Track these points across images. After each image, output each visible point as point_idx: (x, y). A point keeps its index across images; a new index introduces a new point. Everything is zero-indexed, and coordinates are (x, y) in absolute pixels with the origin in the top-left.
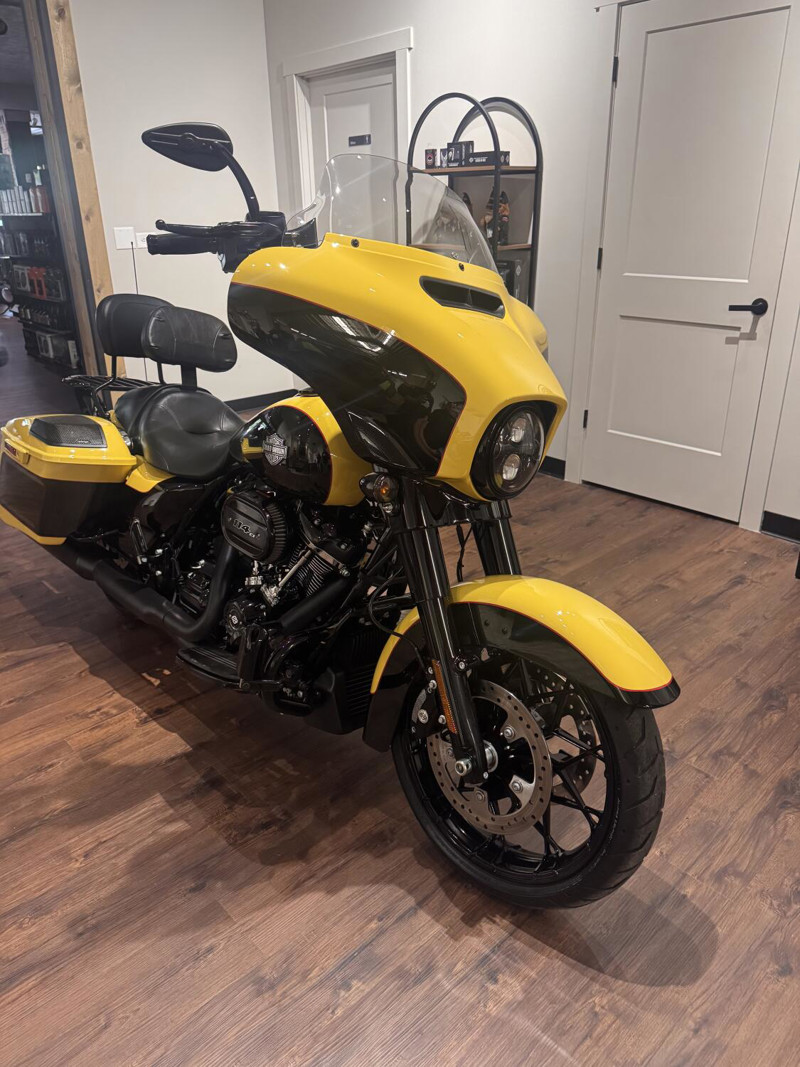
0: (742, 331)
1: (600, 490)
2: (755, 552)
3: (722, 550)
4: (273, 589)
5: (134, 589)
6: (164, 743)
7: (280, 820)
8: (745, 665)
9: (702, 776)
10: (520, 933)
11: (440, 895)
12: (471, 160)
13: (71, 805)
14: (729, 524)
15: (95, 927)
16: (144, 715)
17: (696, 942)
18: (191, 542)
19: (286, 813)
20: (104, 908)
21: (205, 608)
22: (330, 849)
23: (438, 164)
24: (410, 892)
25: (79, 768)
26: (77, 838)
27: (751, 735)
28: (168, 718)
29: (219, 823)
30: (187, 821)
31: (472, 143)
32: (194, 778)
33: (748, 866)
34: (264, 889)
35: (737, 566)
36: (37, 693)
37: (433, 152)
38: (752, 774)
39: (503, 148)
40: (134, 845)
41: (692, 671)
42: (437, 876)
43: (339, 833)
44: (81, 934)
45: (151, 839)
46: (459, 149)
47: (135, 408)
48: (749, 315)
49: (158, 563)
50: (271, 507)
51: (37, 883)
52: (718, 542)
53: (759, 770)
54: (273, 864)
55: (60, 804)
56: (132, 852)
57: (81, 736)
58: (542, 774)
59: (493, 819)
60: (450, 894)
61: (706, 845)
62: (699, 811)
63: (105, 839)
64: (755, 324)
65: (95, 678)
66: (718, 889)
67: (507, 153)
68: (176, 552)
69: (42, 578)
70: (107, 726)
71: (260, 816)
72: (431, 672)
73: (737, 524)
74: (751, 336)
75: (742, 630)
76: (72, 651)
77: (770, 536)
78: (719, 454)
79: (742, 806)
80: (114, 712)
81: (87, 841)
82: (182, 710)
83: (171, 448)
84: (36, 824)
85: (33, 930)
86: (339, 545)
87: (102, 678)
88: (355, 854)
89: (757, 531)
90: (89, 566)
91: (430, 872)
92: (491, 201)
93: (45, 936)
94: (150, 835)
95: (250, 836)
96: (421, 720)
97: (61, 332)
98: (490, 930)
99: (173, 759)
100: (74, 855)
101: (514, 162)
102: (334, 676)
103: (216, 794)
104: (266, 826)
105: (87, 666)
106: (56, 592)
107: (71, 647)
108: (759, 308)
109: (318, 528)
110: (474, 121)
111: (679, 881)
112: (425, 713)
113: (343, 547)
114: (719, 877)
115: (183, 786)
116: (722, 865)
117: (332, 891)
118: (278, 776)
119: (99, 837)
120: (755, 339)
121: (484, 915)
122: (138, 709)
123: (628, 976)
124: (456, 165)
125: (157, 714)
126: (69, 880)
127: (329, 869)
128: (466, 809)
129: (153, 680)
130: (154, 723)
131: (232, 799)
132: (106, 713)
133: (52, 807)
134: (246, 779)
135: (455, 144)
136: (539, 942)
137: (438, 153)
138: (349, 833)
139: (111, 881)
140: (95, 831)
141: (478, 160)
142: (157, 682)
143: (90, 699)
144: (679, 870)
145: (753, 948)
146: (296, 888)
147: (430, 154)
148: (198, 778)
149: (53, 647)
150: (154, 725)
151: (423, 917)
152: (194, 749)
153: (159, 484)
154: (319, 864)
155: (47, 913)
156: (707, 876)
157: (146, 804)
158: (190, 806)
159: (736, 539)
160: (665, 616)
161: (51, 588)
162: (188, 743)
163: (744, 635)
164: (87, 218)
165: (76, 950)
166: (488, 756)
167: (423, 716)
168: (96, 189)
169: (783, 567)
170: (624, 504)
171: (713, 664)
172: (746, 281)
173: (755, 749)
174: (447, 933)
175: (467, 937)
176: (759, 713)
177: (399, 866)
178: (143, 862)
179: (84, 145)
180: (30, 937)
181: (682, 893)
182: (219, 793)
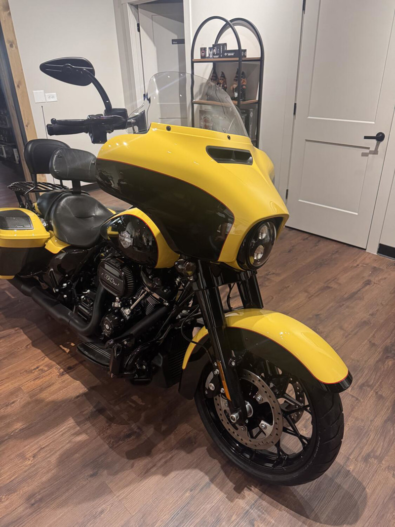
0: (370, 149)
1: (294, 231)
2: (375, 266)
3: (358, 265)
4: (127, 310)
5: (53, 305)
6: (73, 387)
7: (136, 432)
8: (373, 333)
9: (354, 399)
10: (265, 496)
11: (222, 474)
12: (226, 54)
13: (24, 426)
14: (361, 250)
15: (41, 500)
16: (62, 370)
17: (356, 498)
18: (82, 278)
19: (139, 428)
20: (44, 488)
21: (91, 316)
22: (163, 448)
23: (207, 55)
24: (207, 473)
25: (29, 403)
26: (29, 446)
27: (379, 374)
28: (74, 372)
29: (104, 435)
30: (87, 434)
31: (225, 44)
32: (89, 408)
33: (381, 452)
34: (129, 474)
35: (366, 274)
36: (4, 359)
37: (205, 49)
38: (380, 397)
39: (243, 48)
40: (60, 449)
41: (346, 337)
42: (220, 463)
43: (167, 439)
44: (33, 505)
45: (68, 445)
46: (219, 47)
47: (48, 204)
48: (375, 141)
49: (65, 291)
50: (125, 269)
51: (8, 474)
52: (356, 260)
53: (384, 395)
54: (133, 458)
55: (19, 426)
56: (58, 453)
57: (28, 384)
58: (277, 421)
59: (250, 441)
60: (227, 474)
61: (358, 441)
62: (354, 420)
63: (44, 446)
64: (377, 145)
65: (35, 349)
66: (366, 466)
67: (245, 51)
68: (74, 284)
69: (5, 289)
70: (42, 378)
71: (125, 430)
72: (216, 365)
73: (365, 249)
74: (375, 152)
75: (370, 312)
76: (23, 333)
77: (382, 257)
78: (357, 214)
79: (376, 416)
80: (46, 369)
81: (34, 448)
82: (81, 367)
83: (68, 229)
84: (6, 438)
85: (7, 502)
86: (163, 290)
87: (39, 348)
88: (176, 451)
89: (376, 254)
90: (29, 290)
91: (216, 461)
92: (236, 77)
93: (14, 506)
94: (68, 443)
95: (121, 442)
96: (211, 388)
97: (9, 144)
98: (249, 495)
99: (78, 397)
100: (28, 456)
101: (249, 55)
102: (162, 357)
103: (102, 417)
104: (129, 436)
105: (31, 341)
106: (13, 297)
107: (21, 330)
108: (380, 137)
109: (151, 280)
110: (226, 31)
111: (346, 462)
112: (213, 385)
113: (165, 291)
114: (366, 459)
115: (84, 413)
116: (368, 452)
117: (165, 474)
118: (134, 405)
119: (40, 445)
120: (377, 154)
121: (245, 486)
122: (59, 367)
123: (322, 520)
124: (217, 57)
125: (69, 370)
126: (26, 471)
127: (163, 460)
128: (236, 434)
129: (65, 349)
130: (68, 375)
131: (110, 420)
132: (42, 370)
133: (15, 427)
134: (117, 408)
135: (216, 45)
136: (275, 502)
137: (207, 49)
138: (172, 439)
139: (48, 472)
140: (38, 442)
141: (229, 54)
142: (67, 351)
143: (33, 361)
144: (345, 455)
145: (385, 501)
146: (146, 473)
147: (203, 50)
148: (91, 408)
149: (12, 331)
150: (67, 376)
151: (214, 488)
152: (89, 390)
153: (63, 249)
154: (158, 458)
155: (14, 492)
156: (360, 458)
157: (65, 424)
158: (88, 424)
159: (365, 258)
160: (331, 305)
161: (10, 295)
162: (86, 387)
163: (372, 315)
164: (18, 86)
165: (31, 514)
166: (248, 409)
167: (212, 387)
168: (22, 70)
169: (390, 274)
170: (307, 238)
171: (357, 332)
172: (374, 123)
173: (381, 382)
174: (226, 498)
175: (237, 500)
176: (382, 360)
177: (200, 458)
178: (64, 459)
179: (14, 46)
180: (6, 507)
181: (348, 469)
182: (103, 417)
